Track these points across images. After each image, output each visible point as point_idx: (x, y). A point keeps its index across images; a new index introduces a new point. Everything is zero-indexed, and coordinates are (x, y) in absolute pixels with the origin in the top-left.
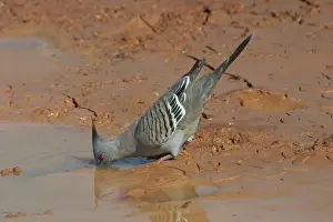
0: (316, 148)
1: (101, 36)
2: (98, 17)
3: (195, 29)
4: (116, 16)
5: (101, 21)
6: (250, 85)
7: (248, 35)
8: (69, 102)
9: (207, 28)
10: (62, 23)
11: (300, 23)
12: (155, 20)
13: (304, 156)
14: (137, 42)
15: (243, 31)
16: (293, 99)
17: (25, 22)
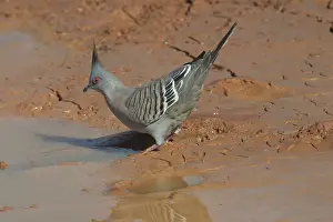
0: (301, 136)
1: (84, 29)
2: (80, 10)
3: (178, 20)
4: (98, 8)
5: (83, 14)
6: (233, 75)
7: (231, 25)
8: (53, 96)
9: (189, 18)
10: (44, 17)
11: (282, 11)
12: (137, 11)
13: (288, 144)
14: (120, 34)
15: (226, 20)
16: (277, 88)
17: (7, 16)
